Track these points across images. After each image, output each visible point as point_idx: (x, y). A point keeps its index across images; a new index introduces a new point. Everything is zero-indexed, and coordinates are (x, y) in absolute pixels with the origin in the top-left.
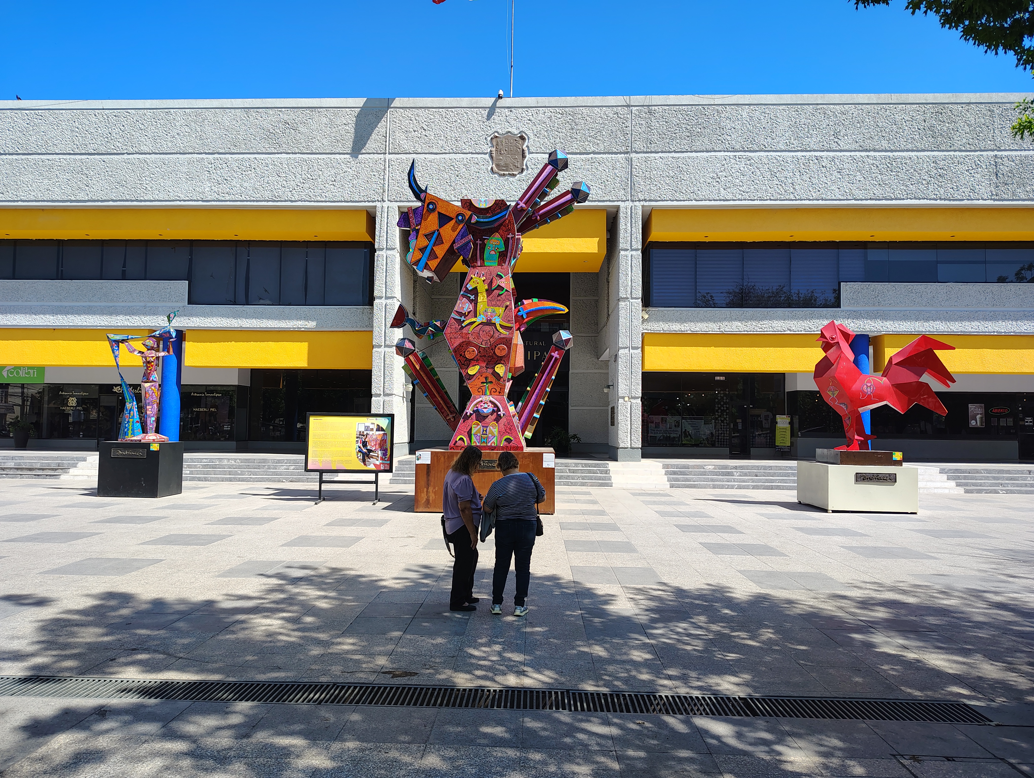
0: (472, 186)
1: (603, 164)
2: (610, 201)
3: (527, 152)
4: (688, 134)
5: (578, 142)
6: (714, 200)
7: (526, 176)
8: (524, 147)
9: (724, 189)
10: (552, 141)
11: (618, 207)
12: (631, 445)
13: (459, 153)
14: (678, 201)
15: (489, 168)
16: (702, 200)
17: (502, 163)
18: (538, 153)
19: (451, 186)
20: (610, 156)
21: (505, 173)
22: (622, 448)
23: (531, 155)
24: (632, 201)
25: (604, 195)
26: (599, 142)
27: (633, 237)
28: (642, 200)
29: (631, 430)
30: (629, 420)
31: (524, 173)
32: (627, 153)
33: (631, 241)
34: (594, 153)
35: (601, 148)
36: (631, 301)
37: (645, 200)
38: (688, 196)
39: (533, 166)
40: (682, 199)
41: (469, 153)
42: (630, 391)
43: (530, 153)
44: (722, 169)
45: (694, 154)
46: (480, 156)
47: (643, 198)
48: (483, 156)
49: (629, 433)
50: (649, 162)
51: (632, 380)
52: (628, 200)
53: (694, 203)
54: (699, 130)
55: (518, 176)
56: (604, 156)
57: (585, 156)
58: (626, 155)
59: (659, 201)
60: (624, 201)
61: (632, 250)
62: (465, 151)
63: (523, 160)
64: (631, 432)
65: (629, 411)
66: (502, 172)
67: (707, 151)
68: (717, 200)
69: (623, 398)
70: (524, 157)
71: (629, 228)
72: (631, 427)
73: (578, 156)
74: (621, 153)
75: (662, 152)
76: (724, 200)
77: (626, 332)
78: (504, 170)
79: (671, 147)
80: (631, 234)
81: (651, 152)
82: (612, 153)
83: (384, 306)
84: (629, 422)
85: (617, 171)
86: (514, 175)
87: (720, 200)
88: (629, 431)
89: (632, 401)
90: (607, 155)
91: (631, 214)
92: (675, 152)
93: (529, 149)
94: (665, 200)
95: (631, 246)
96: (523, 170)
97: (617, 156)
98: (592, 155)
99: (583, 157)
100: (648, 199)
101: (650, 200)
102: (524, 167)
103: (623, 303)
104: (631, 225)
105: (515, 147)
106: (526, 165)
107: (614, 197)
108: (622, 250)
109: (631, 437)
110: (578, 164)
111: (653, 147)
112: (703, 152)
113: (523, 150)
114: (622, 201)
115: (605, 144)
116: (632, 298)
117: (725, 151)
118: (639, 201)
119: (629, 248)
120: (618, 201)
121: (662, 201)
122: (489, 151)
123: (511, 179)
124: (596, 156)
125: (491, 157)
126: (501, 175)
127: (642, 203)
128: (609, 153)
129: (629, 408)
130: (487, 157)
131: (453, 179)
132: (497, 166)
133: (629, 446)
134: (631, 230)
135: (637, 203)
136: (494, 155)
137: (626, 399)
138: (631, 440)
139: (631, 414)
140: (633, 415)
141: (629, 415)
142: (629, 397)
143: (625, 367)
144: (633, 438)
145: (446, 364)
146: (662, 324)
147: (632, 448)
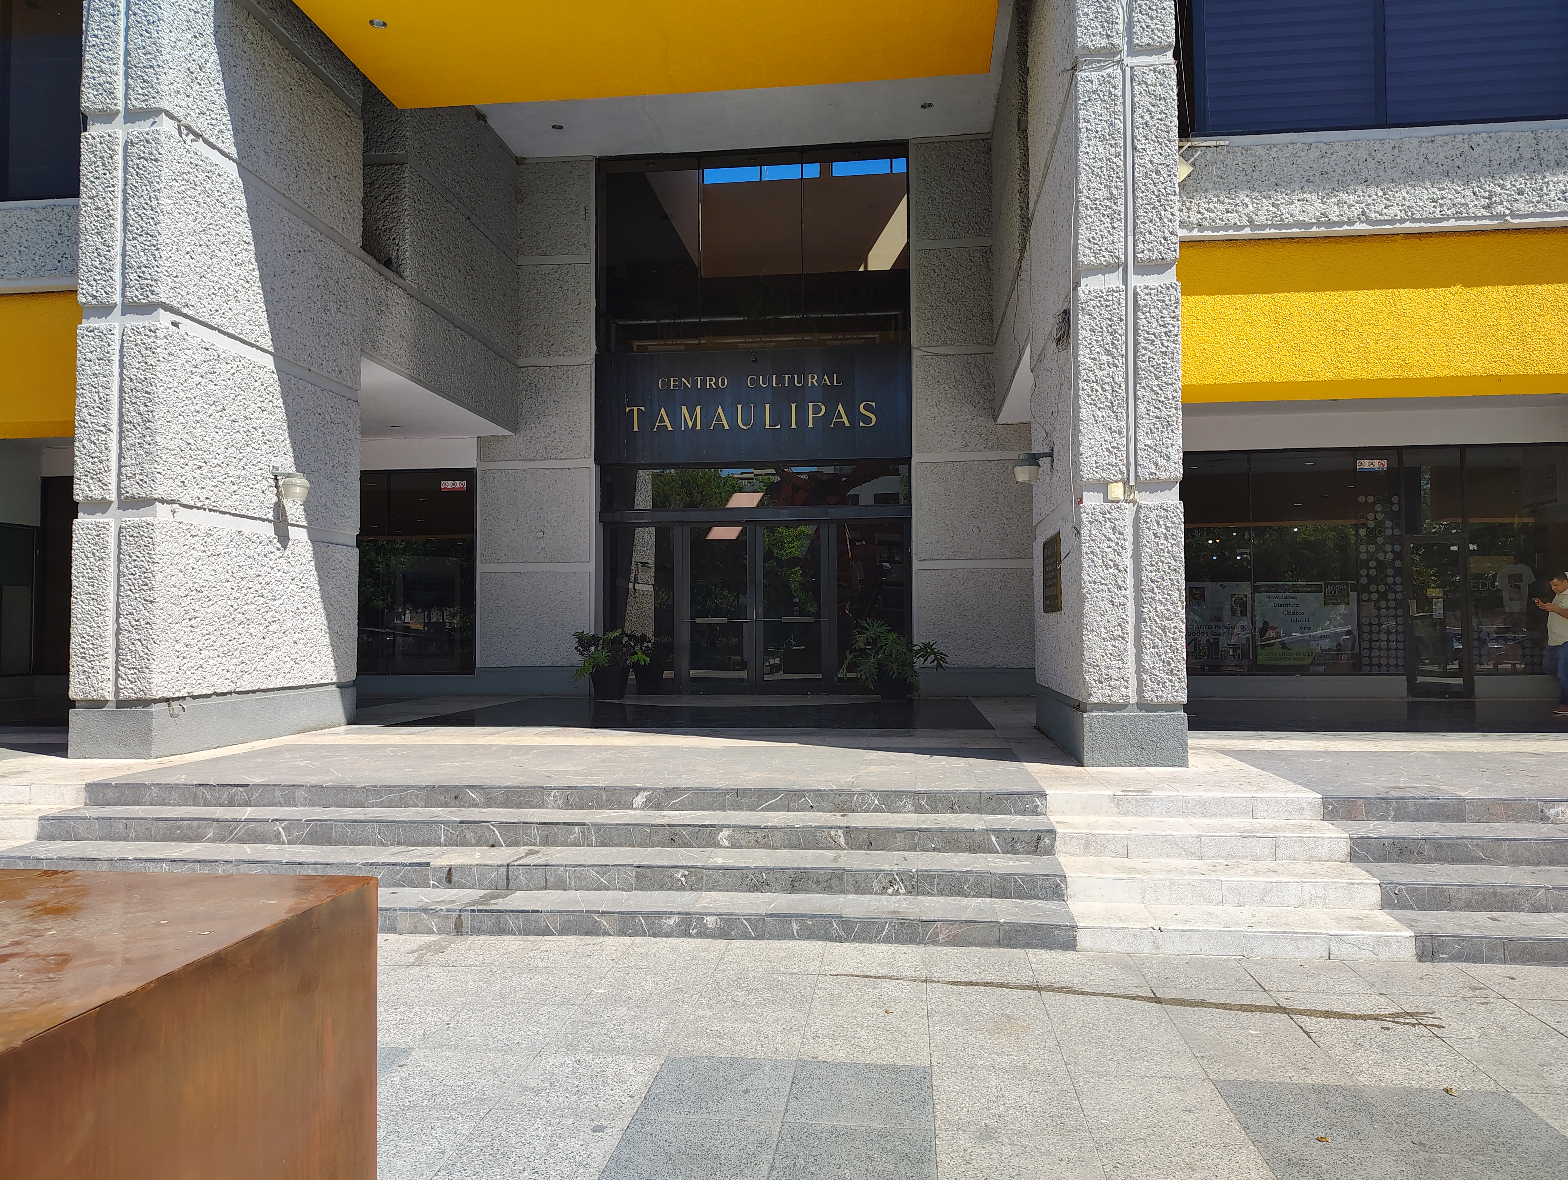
12: (1140, 691)
22: (1100, 706)
29: (1138, 629)
30: (1130, 582)
36: (1129, 61)
42: (1132, 452)
49: (1131, 639)
51: (1142, 408)
64: (1138, 637)
65: (1129, 544)
69: (1102, 486)
72: (1139, 613)
77: (1111, 197)
83: (120, 149)
84: (1130, 593)
88: (1130, 629)
89: (1146, 500)
103: (1094, 75)
109: (1139, 661)
116: (1134, 51)
129: (1129, 532)
133: (1133, 699)
137: (1117, 491)
138: (1140, 669)
139: (1137, 557)
140: (1146, 561)
141: (1127, 561)
142: (1126, 483)
143: (1108, 353)
144: (1148, 661)
145: (561, 448)
146: (1247, 200)
147: (1143, 705)
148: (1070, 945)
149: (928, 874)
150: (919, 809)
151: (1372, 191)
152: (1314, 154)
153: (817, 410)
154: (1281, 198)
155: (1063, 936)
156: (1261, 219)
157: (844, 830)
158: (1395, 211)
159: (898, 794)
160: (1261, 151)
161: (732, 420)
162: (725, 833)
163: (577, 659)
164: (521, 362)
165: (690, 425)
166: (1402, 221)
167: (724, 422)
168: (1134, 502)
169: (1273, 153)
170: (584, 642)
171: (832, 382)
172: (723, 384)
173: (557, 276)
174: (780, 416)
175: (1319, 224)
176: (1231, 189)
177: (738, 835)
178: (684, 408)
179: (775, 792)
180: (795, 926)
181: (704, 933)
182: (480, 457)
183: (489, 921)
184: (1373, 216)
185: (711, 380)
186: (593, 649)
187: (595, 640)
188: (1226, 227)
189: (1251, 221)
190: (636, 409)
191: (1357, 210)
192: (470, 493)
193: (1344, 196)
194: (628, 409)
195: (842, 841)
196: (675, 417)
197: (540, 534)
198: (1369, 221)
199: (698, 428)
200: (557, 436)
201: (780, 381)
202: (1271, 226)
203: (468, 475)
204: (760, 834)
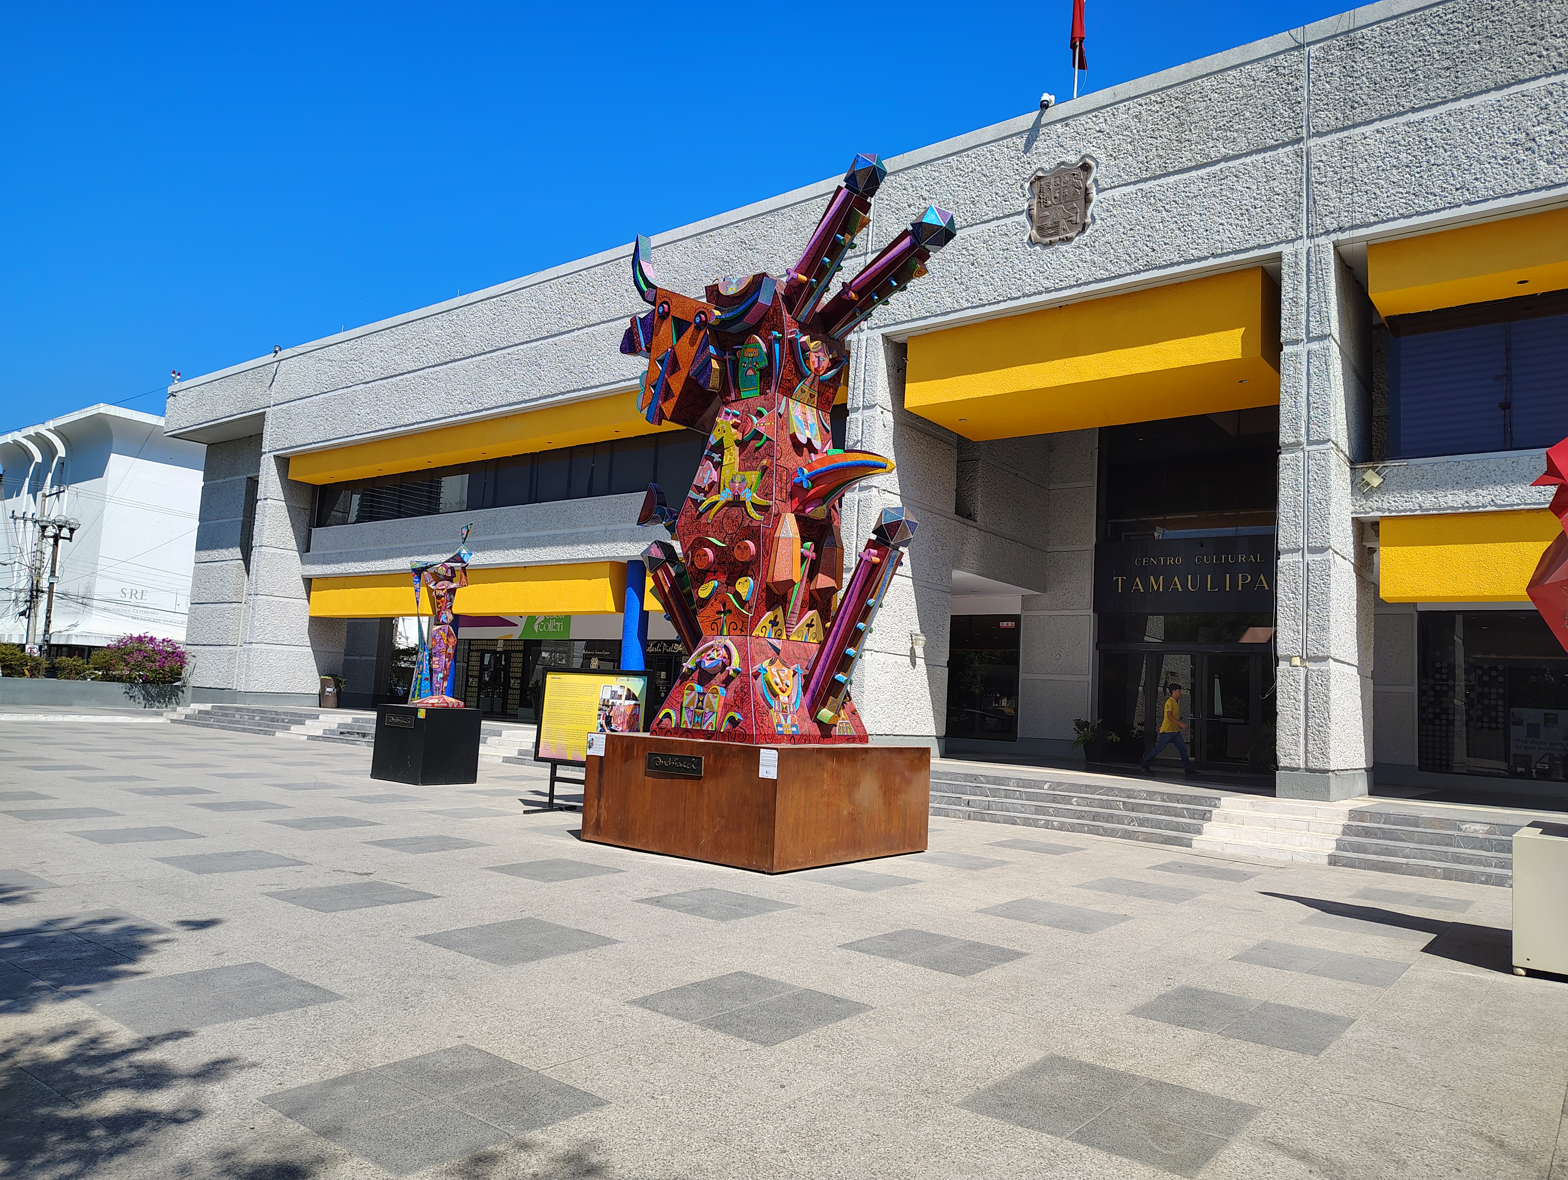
0: (996, 276)
1: (1246, 177)
2: (1259, 247)
3: (1094, 190)
4: (1446, 64)
5: (1193, 146)
6: (1521, 193)
7: (1091, 235)
8: (1089, 182)
9: (1549, 162)
10: (1141, 158)
11: (1278, 257)
12: (1306, 762)
13: (980, 222)
14: (1423, 214)
15: (1026, 237)
16: (1487, 200)
17: (1048, 223)
18: (1115, 187)
19: (962, 283)
20: (1259, 157)
21: (1053, 239)
22: (1285, 768)
23: (1102, 195)
24: (1311, 237)
25: (1247, 237)
26: (1236, 135)
27: (1312, 313)
28: (1334, 231)
29: (1306, 731)
30: (1302, 707)
31: (1088, 231)
32: (1299, 140)
33: (1308, 321)
34: (1226, 159)
35: (1242, 144)
36: (1307, 448)
37: (1341, 229)
38: (1450, 199)
39: (1104, 215)
40: (1431, 208)
41: (994, 220)
42: (1305, 642)
43: (1099, 191)
44: (1540, 118)
45: (1464, 104)
46: (1011, 219)
47: (1335, 226)
48: (1017, 218)
49: (1302, 736)
50: (1350, 147)
51: (1310, 620)
52: (1301, 237)
53: (1465, 210)
54: (1477, 47)
55: (1077, 238)
56: (1248, 160)
57: (1208, 169)
58: (1296, 146)
59: (1375, 223)
60: (1293, 241)
61: (1310, 340)
62: (989, 216)
63: (1086, 208)
64: (1306, 735)
65: (1302, 688)
66: (1049, 240)
67: (1498, 88)
68: (1528, 191)
69: (1289, 659)
70: (1087, 201)
71: (1304, 295)
72: (1307, 723)
73: (1194, 173)
74: (1284, 145)
75: (1381, 118)
76: (1548, 188)
77: (1296, 516)
78: (1051, 235)
79: (1403, 101)
80: (1308, 307)
81: (1355, 126)
82: (1265, 150)
84: (1302, 712)
85: (1276, 183)
86: (1069, 240)
87: (1537, 190)
88: (1302, 731)
89: (1312, 666)
90: (1254, 157)
91: (1308, 265)
92: (1413, 110)
93: (1097, 185)
94: (1388, 220)
95: (1308, 332)
96: (1084, 227)
97: (1275, 153)
98: (1223, 165)
99: (1202, 172)
100: (1347, 225)
101: (1353, 227)
102: (1089, 220)
103: (1288, 456)
104: (1308, 288)
105: (1073, 188)
106: (1092, 216)
107: (1269, 238)
108: (1287, 343)
109: (1306, 746)
110: (1194, 188)
111: (1359, 115)
112: (1488, 91)
113: (1087, 189)
114: (1288, 242)
115: (1250, 136)
116: (1310, 443)
117: (1548, 75)
118: (1327, 233)
119: (1304, 336)
120: (1277, 244)
121: (1383, 221)
122: (1026, 206)
123: (1063, 248)
124: (1231, 164)
125: (1031, 217)
126: (1045, 245)
127: (1333, 237)
128: (1258, 151)
129: (1303, 682)
130: (1023, 218)
131: (966, 271)
132: (1040, 229)
133: (1302, 766)
134: (1309, 298)
135: (1322, 240)
136: (1035, 212)
137: (1297, 661)
138: (1306, 751)
139: (1306, 695)
140: (1310, 697)
141: (1302, 697)
142: (1301, 658)
143: (1293, 593)
144: (1310, 747)
145: (1072, 603)
146: (1418, 495)
147: (1308, 770)
148: (1190, 846)
149: (1147, 820)
150: (1163, 800)
151: (1498, 488)
152: (1461, 468)
153: (1245, 578)
154: (1440, 494)
155: (1187, 842)
156: (1427, 505)
157: (1124, 803)
158: (1514, 499)
159: (1155, 793)
160: (1427, 467)
161: (1184, 584)
162: (1075, 799)
163: (1074, 736)
164: (1049, 549)
165: (1156, 589)
166: (1518, 504)
167: (1179, 586)
168: (1306, 667)
169: (1435, 468)
170: (1081, 725)
171: (1256, 559)
172: (1178, 562)
173: (1073, 495)
174: (1218, 582)
175: (1464, 507)
176: (1408, 489)
177: (1080, 801)
178: (1152, 577)
179: (1102, 788)
180: (1086, 829)
181: (1053, 828)
182: (1023, 608)
183: (979, 816)
184: (1498, 502)
185: (1170, 559)
186: (1085, 729)
187: (1086, 724)
188: (1405, 511)
189: (1420, 506)
190: (1120, 578)
191: (1489, 498)
192: (1017, 630)
193: (1480, 491)
194: (1115, 578)
195: (1122, 807)
196: (1146, 584)
197: (1058, 657)
198: (1496, 505)
199: (1161, 590)
200: (1070, 595)
201: (1219, 559)
202: (1433, 509)
203: (1016, 618)
204: (1089, 801)
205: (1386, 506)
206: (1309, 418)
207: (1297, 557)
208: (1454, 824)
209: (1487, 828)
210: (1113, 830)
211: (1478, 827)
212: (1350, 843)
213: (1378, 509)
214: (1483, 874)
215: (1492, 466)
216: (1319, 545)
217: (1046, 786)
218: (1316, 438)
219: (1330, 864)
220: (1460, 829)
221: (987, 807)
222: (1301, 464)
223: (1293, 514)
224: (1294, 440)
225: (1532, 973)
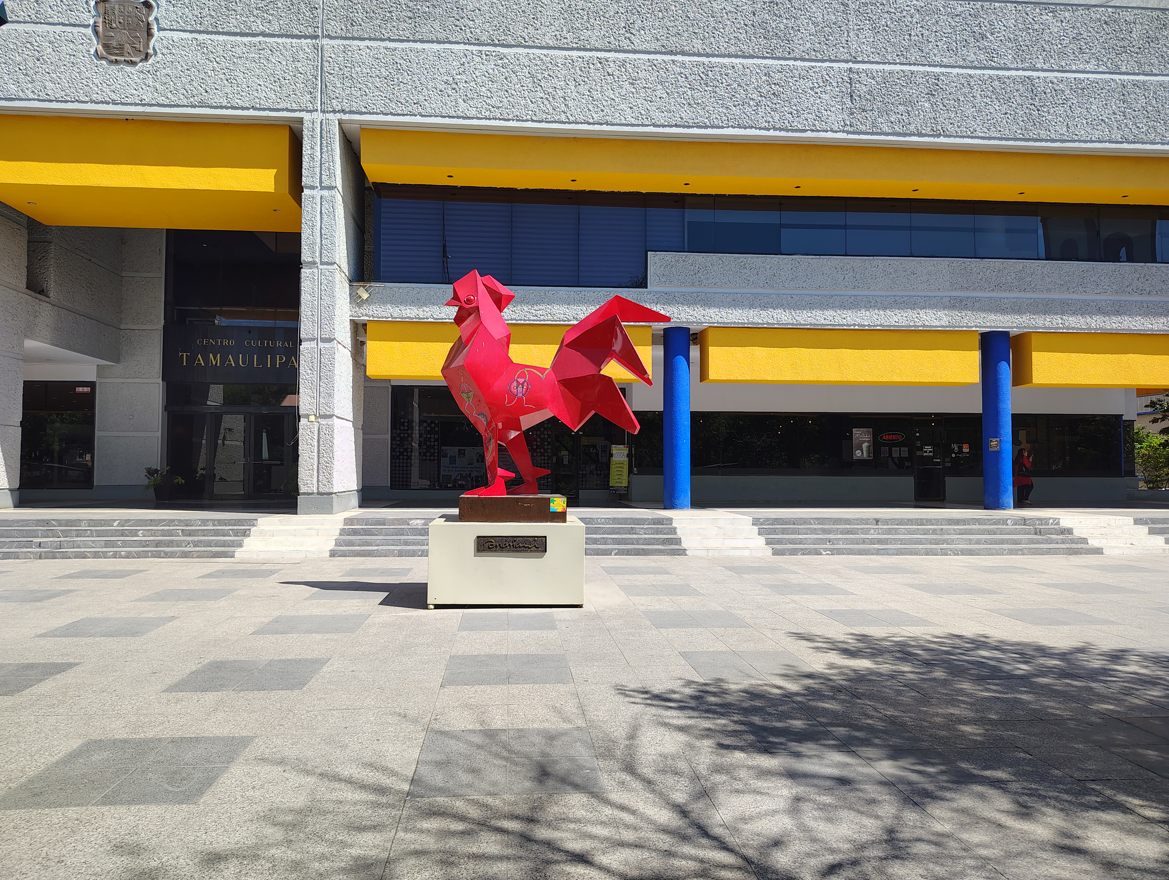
0: (62, 77)
1: (278, 53)
2: (287, 110)
3: (155, 27)
4: (410, 14)
5: (238, 17)
6: (450, 117)
7: (153, 65)
8: (151, 19)
9: (464, 102)
10: (196, 13)
11: (301, 121)
12: (318, 488)
13: (41, 23)
14: (394, 115)
15: (92, 51)
16: (431, 116)
17: (114, 43)
18: (174, 30)
19: (27, 75)
20: (289, 40)
21: (118, 58)
22: (304, 494)
23: (162, 34)
24: (323, 112)
25: (279, 100)
26: (271, 18)
27: (323, 168)
28: (339, 111)
29: (318, 466)
30: (316, 450)
31: (151, 61)
32: (316, 37)
33: (321, 174)
34: (264, 34)
35: (275, 28)
36: (320, 267)
37: (343, 111)
38: (410, 109)
39: (165, 51)
40: (400, 112)
41: (59, 24)
42: (318, 404)
43: (160, 29)
44: (460, 70)
45: (419, 46)
46: (75, 30)
47: (339, 108)
48: (82, 30)
49: (315, 471)
50: (350, 53)
51: (321, 389)
52: (317, 110)
53: (419, 119)
54: (427, 9)
55: (141, 64)
56: (280, 40)
57: (250, 39)
58: (314, 41)
59: (365, 113)
60: (311, 111)
61: (323, 188)
62: (51, 20)
63: (148, 40)
64: (318, 470)
65: (316, 437)
66: (113, 58)
67: (439, 42)
68: (453, 117)
69: (307, 416)
70: (150, 35)
71: (318, 154)
72: (319, 461)
73: (238, 38)
74: (306, 37)
75: (370, 39)
76: (464, 118)
77: (313, 315)
78: (117, 55)
79: (383, 31)
80: (321, 164)
81: (353, 38)
82: (293, 36)
84: (316, 454)
85: (300, 65)
86: (133, 63)
87: (458, 117)
88: (315, 467)
89: (323, 422)
90: (284, 40)
91: (321, 133)
92: (390, 40)
93: (158, 24)
94: (373, 113)
95: (321, 182)
96: (147, 57)
97: (299, 41)
98: (260, 38)
99: (246, 39)
100: (347, 110)
101: (351, 112)
102: (151, 51)
103: (309, 271)
104: (321, 149)
105: (136, 20)
106: (154, 49)
107: (294, 105)
108: (307, 188)
109: (318, 477)
110: (238, 50)
111: (356, 31)
112: (432, 42)
113: (149, 24)
114: (308, 111)
115: (281, 22)
116: (322, 263)
117: (465, 44)
118: (334, 112)
119: (318, 185)
120: (300, 111)
121: (370, 113)
122: (91, 22)
123: (128, 69)
124: (267, 39)
125: (96, 33)
126: (111, 62)
127: (339, 116)
128: (287, 36)
129: (316, 433)
130: (89, 31)
131: (30, 64)
132: (106, 46)
133: (315, 491)
134: (321, 157)
135: (331, 116)
136: (100, 29)
137: (312, 418)
138: (318, 481)
139: (318, 441)
140: (321, 443)
141: (316, 444)
142: (315, 415)
143: (310, 370)
144: (321, 478)
145: (143, 372)
146: (390, 308)
147: (319, 493)
148: (233, 557)
149: (201, 541)
150: (214, 525)
151: (435, 307)
152: (415, 292)
153: (282, 358)
154: (402, 308)
155: (231, 554)
156: (395, 315)
157: (183, 530)
159: (208, 520)
160: (396, 289)
161: (237, 361)
162: (141, 532)
164: (122, 327)
165: (214, 363)
166: (445, 319)
167: (232, 363)
168: (318, 422)
169: (400, 290)
171: (290, 344)
172: (232, 344)
173: (143, 283)
174: (262, 360)
175: (416, 318)
176: (384, 303)
177: (145, 532)
178: (211, 355)
179: (165, 520)
180: (150, 554)
181: (121, 557)
182: (98, 376)
183: (51, 555)
184: (435, 316)
185: (226, 341)
186: (155, 475)
187: (156, 471)
188: (382, 317)
189: (392, 316)
190: (185, 354)
191: (430, 313)
192: (92, 395)
193: (425, 308)
194: (180, 354)
195: (180, 534)
196: (206, 359)
197: (131, 417)
198: (434, 318)
199: (218, 365)
200: (141, 366)
201: (262, 343)
202: (399, 318)
203: (92, 385)
204: (153, 532)
205: (371, 313)
206: (322, 245)
207: (313, 344)
208: (405, 521)
209: (423, 521)
210: (172, 552)
211: (418, 521)
212: (344, 541)
213: (366, 315)
214: (419, 550)
215: (432, 293)
216: (327, 336)
217: (116, 524)
218: (326, 260)
219: (331, 556)
220: (409, 524)
221: (59, 547)
222: (316, 278)
223: (310, 313)
224: (311, 260)
225: (437, 607)
